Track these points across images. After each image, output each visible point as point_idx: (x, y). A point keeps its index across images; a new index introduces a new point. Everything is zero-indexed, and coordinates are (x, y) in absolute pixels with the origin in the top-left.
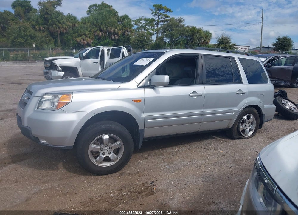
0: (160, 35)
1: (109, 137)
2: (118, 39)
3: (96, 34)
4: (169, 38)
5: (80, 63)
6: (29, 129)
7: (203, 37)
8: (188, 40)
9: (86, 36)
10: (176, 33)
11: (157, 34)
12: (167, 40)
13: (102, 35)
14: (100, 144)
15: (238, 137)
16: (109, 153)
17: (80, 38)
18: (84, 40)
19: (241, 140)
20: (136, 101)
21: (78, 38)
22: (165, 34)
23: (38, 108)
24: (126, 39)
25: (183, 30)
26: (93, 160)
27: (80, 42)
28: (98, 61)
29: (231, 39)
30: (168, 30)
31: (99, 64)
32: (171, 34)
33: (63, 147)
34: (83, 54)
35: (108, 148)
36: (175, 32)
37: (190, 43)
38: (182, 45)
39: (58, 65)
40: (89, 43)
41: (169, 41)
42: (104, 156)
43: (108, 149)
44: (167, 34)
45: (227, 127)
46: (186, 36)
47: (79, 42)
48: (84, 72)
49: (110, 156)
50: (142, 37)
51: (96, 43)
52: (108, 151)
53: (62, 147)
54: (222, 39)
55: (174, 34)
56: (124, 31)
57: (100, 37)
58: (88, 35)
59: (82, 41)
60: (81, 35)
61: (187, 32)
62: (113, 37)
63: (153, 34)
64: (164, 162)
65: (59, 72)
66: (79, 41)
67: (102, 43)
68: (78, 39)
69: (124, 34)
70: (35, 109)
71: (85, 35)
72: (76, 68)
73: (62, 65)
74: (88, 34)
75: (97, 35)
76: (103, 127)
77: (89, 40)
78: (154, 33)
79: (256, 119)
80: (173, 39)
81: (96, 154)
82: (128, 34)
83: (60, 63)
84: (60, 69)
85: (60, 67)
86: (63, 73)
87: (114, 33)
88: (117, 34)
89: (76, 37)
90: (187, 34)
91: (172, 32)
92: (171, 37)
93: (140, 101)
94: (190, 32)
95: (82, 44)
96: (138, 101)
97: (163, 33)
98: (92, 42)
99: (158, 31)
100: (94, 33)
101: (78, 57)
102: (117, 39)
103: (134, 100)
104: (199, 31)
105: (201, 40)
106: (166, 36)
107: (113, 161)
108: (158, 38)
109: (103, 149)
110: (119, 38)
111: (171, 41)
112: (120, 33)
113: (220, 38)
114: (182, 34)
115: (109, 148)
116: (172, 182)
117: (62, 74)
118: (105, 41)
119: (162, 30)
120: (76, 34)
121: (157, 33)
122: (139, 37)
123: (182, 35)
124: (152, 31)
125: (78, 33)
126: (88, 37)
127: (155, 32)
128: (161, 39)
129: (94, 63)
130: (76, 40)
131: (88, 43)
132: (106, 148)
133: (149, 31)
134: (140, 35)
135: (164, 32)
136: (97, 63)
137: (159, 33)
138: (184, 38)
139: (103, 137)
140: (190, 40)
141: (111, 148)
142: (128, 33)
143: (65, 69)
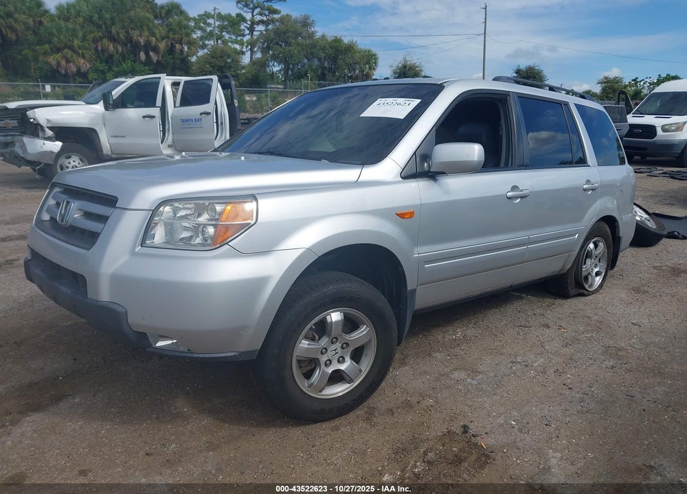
0: (259, 55)
1: (343, 318)
2: (158, 61)
3: (100, 48)
4: (279, 63)
5: (104, 117)
6: (120, 309)
7: (359, 63)
8: (324, 68)
9: (74, 51)
10: (296, 52)
11: (252, 52)
12: (276, 68)
13: (117, 50)
14: (317, 337)
15: (576, 293)
16: (341, 360)
17: (58, 56)
18: (68, 61)
19: (583, 299)
20: (404, 215)
21: (52, 57)
22: (271, 52)
23: (143, 244)
24: (178, 62)
25: (314, 46)
26: (303, 384)
27: (58, 67)
28: (155, 111)
29: (423, 69)
30: (277, 44)
31: (158, 120)
32: (284, 53)
33: (233, 354)
34: (113, 93)
35: (338, 345)
36: (295, 49)
37: (329, 76)
38: (311, 80)
39: (43, 122)
40: (82, 71)
41: (280, 70)
42: (330, 370)
43: (339, 350)
44: (277, 52)
45: (561, 270)
46: (319, 59)
47: (55, 68)
48: (113, 140)
49: (343, 367)
50: (221, 57)
51: (101, 68)
52: (337, 356)
53: (230, 356)
54: (405, 67)
55: (292, 53)
56: (172, 44)
57: (112, 56)
58: (77, 49)
59: (63, 63)
60: (59, 50)
61: (322, 49)
62: (142, 56)
63: (243, 53)
64: (455, 369)
65: (46, 142)
66: (54, 63)
67: (115, 69)
68: (52, 60)
69: (171, 50)
70: (134, 247)
71: (71, 48)
72: (93, 131)
73: (56, 123)
74: (80, 48)
75: (103, 51)
76: (331, 289)
77: (82, 61)
78: (244, 50)
79: (608, 247)
80: (289, 64)
81: (309, 367)
82: (182, 51)
83: (49, 118)
84: (50, 133)
85: (51, 128)
86: (59, 144)
87: (148, 47)
88: (155, 50)
89: (46, 54)
90: (323, 55)
91: (287, 48)
92: (285, 60)
93: (411, 214)
94: (330, 51)
95: (64, 71)
96: (406, 214)
97: (264, 51)
98: (90, 68)
99: (252, 44)
100: (93, 46)
101: (96, 103)
102: (155, 62)
103: (399, 212)
104: (350, 48)
105: (354, 70)
106: (274, 58)
107: (351, 381)
108: (253, 62)
109: (326, 350)
110: (160, 58)
111: (286, 70)
112: (162, 46)
113: (400, 65)
114: (311, 53)
115: (342, 348)
116: (513, 423)
117: (57, 146)
118: (124, 65)
119: (263, 44)
120: (47, 46)
121: (250, 49)
122: (213, 57)
123: (310, 56)
124: (238, 47)
125: (50, 42)
126: (78, 54)
127: (247, 47)
128: (262, 64)
129: (144, 117)
130: (46, 62)
131: (79, 69)
132: (334, 347)
133: (230, 44)
134: (215, 53)
135: (268, 48)
136: (154, 117)
137: (255, 49)
138: (316, 62)
139: (328, 317)
140: (330, 69)
141: (346, 345)
142: (183, 48)
143: (62, 132)
